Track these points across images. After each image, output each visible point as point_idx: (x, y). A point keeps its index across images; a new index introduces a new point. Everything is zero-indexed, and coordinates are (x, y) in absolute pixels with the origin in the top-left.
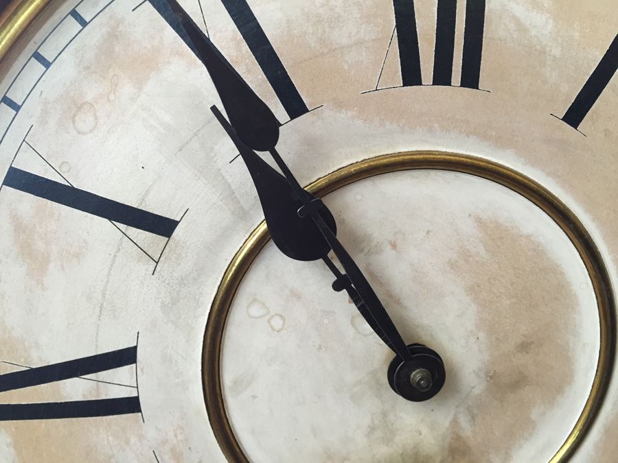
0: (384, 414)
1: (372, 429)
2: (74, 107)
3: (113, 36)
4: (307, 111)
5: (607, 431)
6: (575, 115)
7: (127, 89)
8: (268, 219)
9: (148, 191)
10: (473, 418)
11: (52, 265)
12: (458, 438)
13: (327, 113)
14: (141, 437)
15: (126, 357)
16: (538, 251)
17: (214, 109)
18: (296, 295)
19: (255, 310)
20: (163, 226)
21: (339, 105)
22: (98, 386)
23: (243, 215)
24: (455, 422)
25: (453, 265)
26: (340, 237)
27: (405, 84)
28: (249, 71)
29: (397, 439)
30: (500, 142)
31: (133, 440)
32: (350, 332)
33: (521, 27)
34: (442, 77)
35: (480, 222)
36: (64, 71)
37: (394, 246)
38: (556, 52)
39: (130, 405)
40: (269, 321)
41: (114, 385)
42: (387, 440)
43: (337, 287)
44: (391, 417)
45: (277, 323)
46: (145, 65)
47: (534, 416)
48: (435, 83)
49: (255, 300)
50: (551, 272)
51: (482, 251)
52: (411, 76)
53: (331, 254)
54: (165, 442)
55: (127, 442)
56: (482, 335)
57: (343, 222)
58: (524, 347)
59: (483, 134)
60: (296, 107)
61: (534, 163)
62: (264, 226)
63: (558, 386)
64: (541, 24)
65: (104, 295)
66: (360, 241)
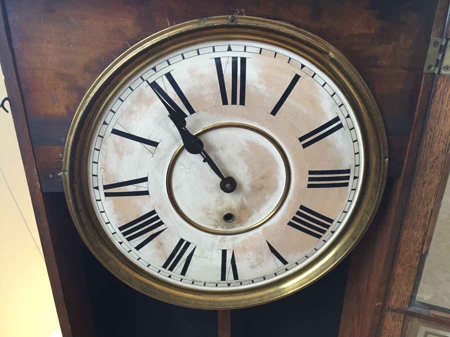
0: (221, 197)
1: (217, 201)
2: (130, 112)
3: (141, 94)
4: (195, 112)
5: (290, 203)
6: (274, 112)
7: (145, 108)
8: (184, 142)
9: (151, 135)
10: (247, 199)
11: (125, 155)
12: (243, 204)
13: (201, 112)
14: (149, 202)
15: (145, 179)
16: (266, 150)
17: (169, 116)
18: (193, 163)
19: (181, 167)
20: (155, 144)
21: (204, 110)
22: (137, 188)
23: (177, 140)
24: (242, 200)
25: (240, 154)
26: (204, 149)
27: (223, 104)
28: (178, 102)
29: (225, 204)
30: (252, 120)
31: (147, 202)
32: (210, 173)
33: (256, 88)
34: (234, 102)
35: (248, 142)
36: (128, 102)
37: (222, 149)
38: (267, 95)
39: (146, 193)
40: (185, 170)
41: (142, 187)
42: (222, 204)
43: (204, 161)
44: (222, 198)
45: (188, 170)
46: (149, 102)
47: (266, 198)
48: (232, 104)
49: (181, 164)
50: (270, 156)
51: (249, 151)
52: (225, 102)
53: (202, 153)
54: (156, 203)
55: (146, 203)
56: (249, 175)
57: (207, 142)
58: (263, 178)
59: (247, 118)
60: (192, 111)
61: (263, 126)
62: (183, 144)
63: (274, 189)
64: (262, 88)
65: (139, 162)
66: (211, 148)
